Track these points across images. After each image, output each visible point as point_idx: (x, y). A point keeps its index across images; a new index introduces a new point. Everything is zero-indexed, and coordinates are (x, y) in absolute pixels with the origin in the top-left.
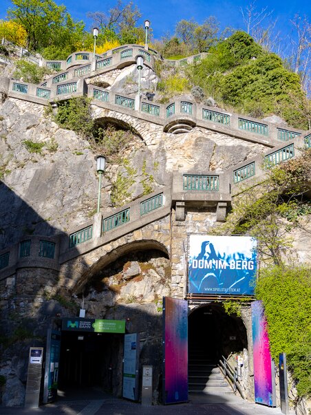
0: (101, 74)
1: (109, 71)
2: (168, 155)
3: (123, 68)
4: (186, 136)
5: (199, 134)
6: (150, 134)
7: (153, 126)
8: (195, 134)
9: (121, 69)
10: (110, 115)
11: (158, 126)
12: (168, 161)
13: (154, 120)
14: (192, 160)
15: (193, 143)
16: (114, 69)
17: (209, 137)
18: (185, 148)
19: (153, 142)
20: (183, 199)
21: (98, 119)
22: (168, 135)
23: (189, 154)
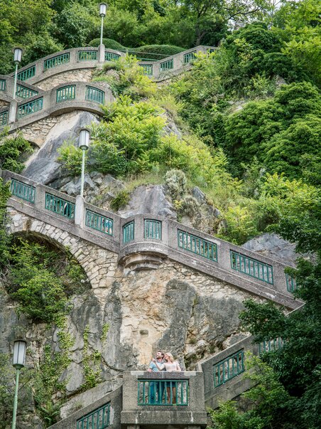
0: (23, 127)
1: (37, 122)
2: (125, 310)
3: (60, 115)
4: (152, 276)
5: (172, 275)
6: (97, 268)
7: (103, 254)
8: (165, 274)
9: (56, 117)
10: (36, 227)
11: (110, 255)
12: (125, 322)
13: (105, 244)
14: (161, 323)
15: (163, 291)
16: (47, 118)
17: (187, 280)
18: (150, 300)
19: (103, 284)
20: (137, 422)
21: (16, 234)
22: (126, 271)
23: (157, 310)
